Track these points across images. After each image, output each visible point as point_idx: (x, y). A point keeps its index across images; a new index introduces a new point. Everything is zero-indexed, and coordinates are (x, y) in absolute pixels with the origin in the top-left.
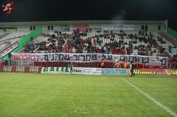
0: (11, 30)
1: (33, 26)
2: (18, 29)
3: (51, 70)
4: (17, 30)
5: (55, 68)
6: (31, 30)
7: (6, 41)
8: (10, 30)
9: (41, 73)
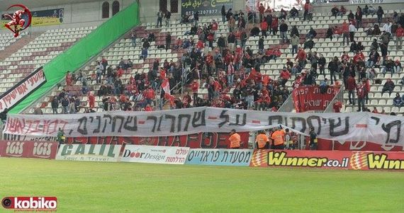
0: (45, 19)
1: (111, 3)
2: (66, 17)
3: (77, 153)
4: (61, 20)
5: (88, 147)
6: (105, 15)
7: (22, 63)
8: (41, 19)
9: (56, 158)
